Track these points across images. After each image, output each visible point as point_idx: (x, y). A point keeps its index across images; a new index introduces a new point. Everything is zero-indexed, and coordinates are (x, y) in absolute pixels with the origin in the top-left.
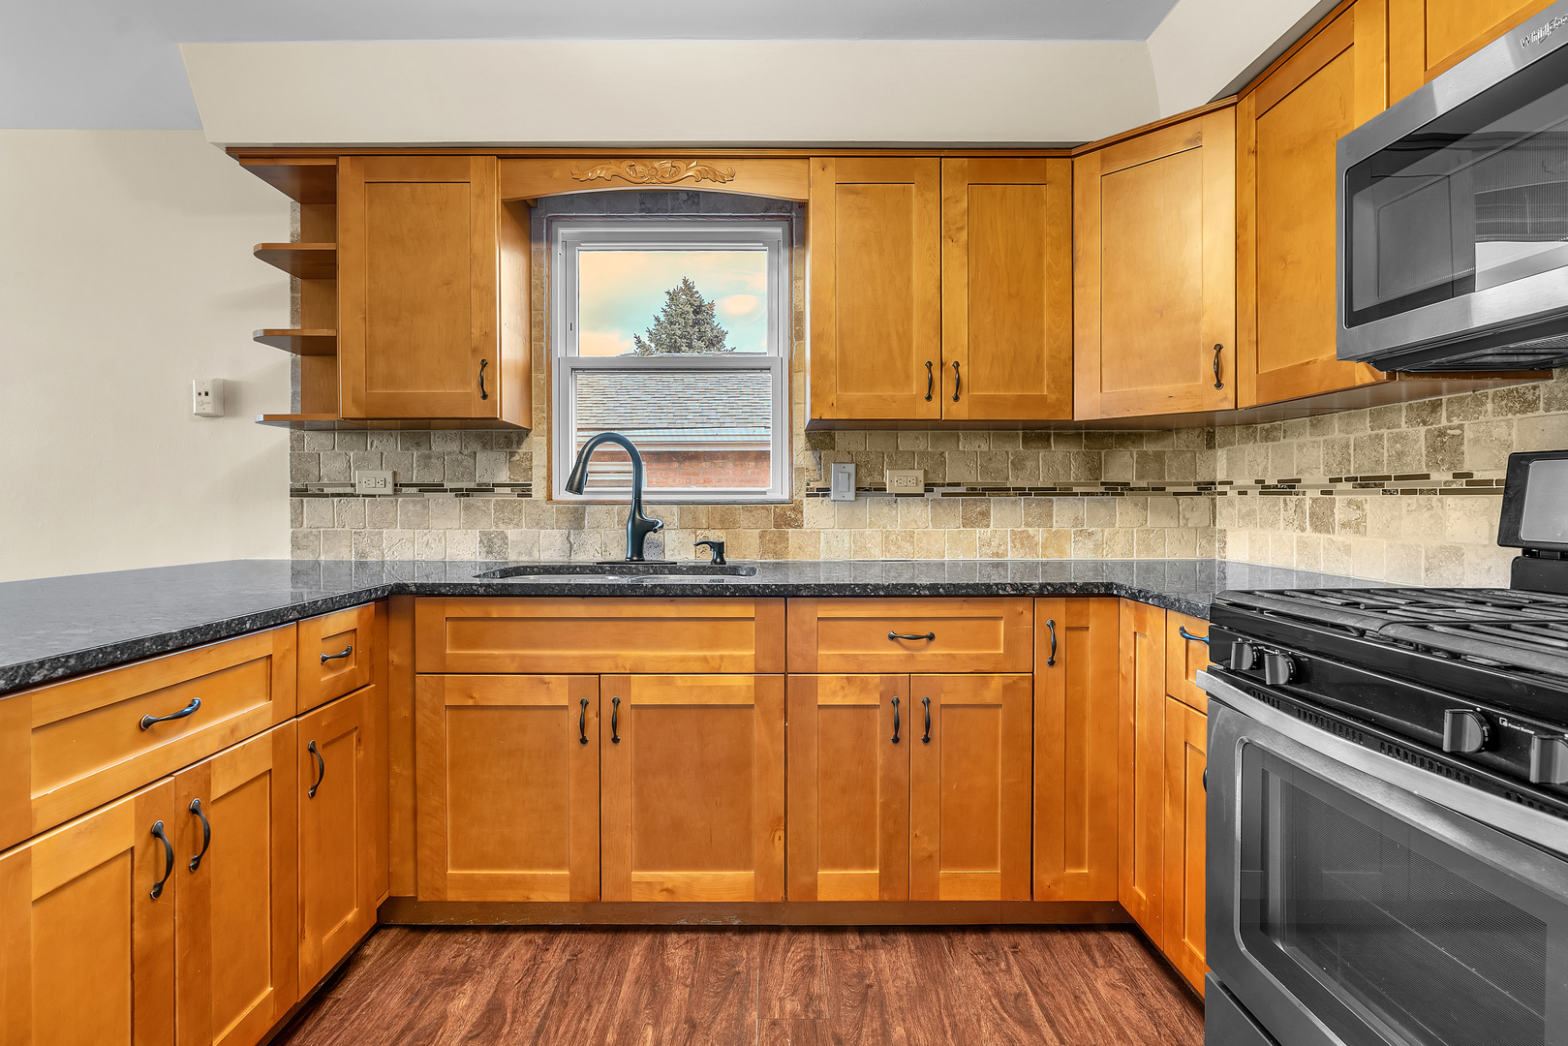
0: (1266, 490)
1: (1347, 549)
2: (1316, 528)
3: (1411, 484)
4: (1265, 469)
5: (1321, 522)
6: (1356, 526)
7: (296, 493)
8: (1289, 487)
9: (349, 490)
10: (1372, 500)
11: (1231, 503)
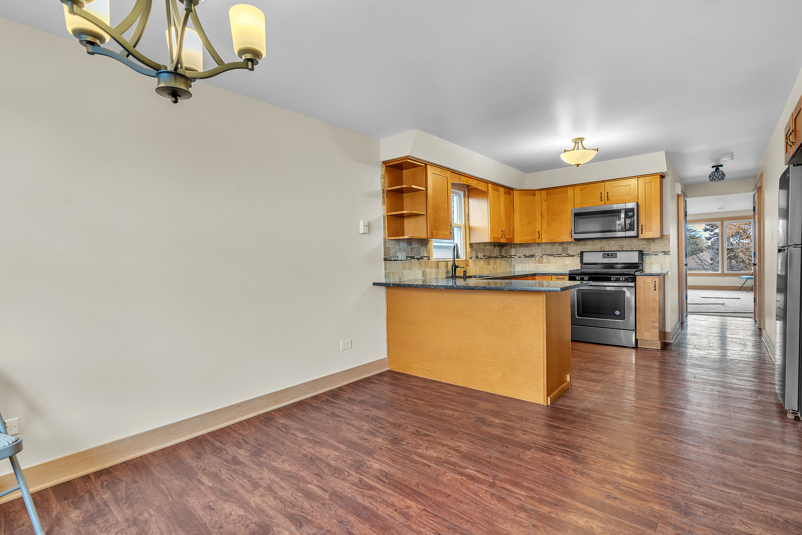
0: (526, 257)
1: (546, 266)
2: (539, 263)
3: (559, 255)
4: (526, 253)
5: (540, 262)
6: (549, 263)
7: (385, 259)
8: (532, 256)
9: (397, 259)
10: (551, 258)
11: (516, 259)
